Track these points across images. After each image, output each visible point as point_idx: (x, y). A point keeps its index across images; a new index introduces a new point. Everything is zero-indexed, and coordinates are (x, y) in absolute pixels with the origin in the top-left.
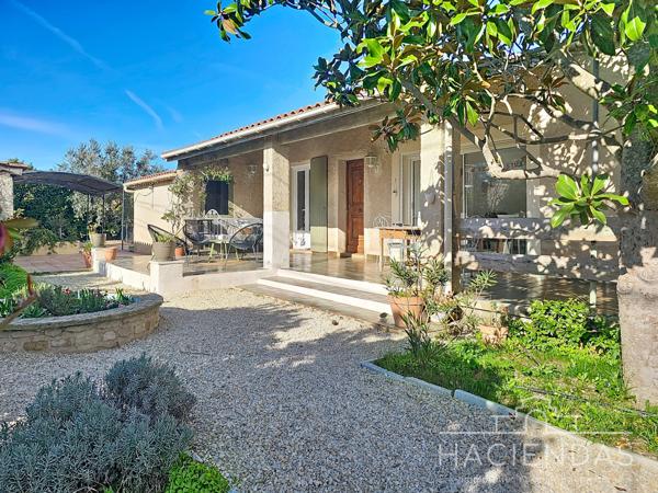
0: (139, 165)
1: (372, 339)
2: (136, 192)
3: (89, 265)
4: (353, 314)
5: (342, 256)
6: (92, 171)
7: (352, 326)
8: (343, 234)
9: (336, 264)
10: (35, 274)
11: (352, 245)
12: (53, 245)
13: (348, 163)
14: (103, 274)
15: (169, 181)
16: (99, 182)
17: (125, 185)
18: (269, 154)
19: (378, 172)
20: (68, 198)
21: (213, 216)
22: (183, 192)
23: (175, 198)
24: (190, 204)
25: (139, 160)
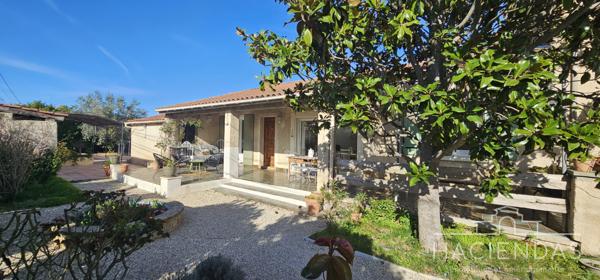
0: (129, 108)
1: (302, 221)
2: (133, 128)
3: (108, 175)
4: (284, 206)
5: (262, 168)
6: (96, 110)
7: (288, 214)
8: (262, 156)
9: (259, 174)
10: (73, 182)
11: (267, 162)
12: (75, 160)
13: (266, 119)
14: (120, 181)
15: (160, 124)
16: (104, 119)
17: (126, 124)
18: (228, 117)
19: (283, 125)
20: (79, 127)
21: (187, 144)
22: (168, 131)
23: (164, 135)
24: (173, 138)
25: (128, 105)
